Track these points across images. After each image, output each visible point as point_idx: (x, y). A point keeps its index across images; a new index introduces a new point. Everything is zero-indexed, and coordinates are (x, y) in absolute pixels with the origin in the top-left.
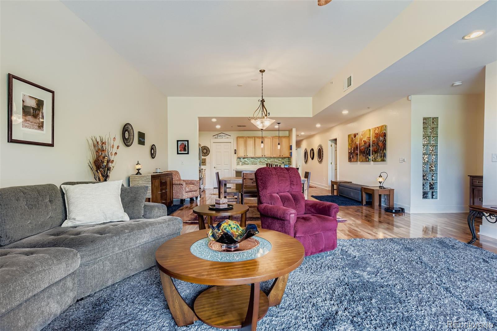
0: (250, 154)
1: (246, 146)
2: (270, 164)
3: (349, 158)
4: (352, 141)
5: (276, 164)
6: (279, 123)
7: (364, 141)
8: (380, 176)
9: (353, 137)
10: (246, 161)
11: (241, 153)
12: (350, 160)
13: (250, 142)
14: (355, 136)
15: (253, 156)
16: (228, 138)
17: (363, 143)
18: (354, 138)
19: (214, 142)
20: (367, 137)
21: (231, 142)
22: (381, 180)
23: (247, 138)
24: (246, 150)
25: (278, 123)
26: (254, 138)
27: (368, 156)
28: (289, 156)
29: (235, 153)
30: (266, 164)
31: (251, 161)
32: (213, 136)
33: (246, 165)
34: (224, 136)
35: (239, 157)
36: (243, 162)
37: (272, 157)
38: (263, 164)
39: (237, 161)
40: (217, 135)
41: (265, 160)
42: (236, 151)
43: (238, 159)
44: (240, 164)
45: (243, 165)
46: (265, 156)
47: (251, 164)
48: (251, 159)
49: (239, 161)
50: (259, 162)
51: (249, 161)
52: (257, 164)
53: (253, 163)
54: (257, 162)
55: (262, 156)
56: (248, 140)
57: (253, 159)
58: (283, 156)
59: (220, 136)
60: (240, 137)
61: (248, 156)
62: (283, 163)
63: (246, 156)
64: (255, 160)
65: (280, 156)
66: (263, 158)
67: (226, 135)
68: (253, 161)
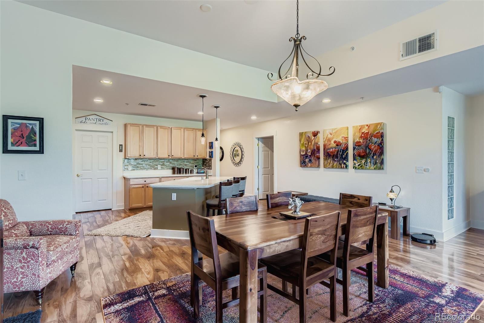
0: (149, 153)
1: (141, 139)
2: (183, 169)
3: (301, 161)
4: (307, 140)
5: (186, 168)
6: (217, 107)
7: (335, 142)
8: (392, 191)
9: (311, 135)
10: (140, 164)
11: (133, 151)
12: (303, 164)
13: (149, 134)
14: (315, 134)
15: (153, 156)
16: (106, 124)
17: (333, 145)
18: (313, 138)
19: (77, 130)
20: (343, 137)
21: (112, 132)
22: (392, 195)
23: (144, 127)
24: (141, 147)
25: (215, 107)
26: (155, 127)
27: (344, 161)
28: (205, 157)
29: (121, 150)
30: (172, 168)
31: (149, 164)
32: (76, 118)
33: (139, 169)
34: (98, 120)
35: (127, 158)
36: (135, 165)
37: (182, 158)
38: (167, 169)
39: (123, 163)
40: (86, 117)
41: (171, 163)
42: (122, 148)
43: (126, 161)
44: (129, 169)
45: (134, 170)
46: (173, 156)
47: (148, 168)
48: (148, 161)
49: (128, 164)
50: (162, 165)
51: (145, 163)
52: (157, 168)
53: (151, 167)
54: (159, 166)
55: (168, 156)
56: (146, 129)
57: (152, 161)
58: (197, 156)
59: (91, 120)
60: (130, 124)
61: (144, 156)
62: (196, 166)
63: (142, 156)
64: (155, 161)
65: (194, 157)
66: (168, 160)
67: (103, 119)
68: (151, 164)
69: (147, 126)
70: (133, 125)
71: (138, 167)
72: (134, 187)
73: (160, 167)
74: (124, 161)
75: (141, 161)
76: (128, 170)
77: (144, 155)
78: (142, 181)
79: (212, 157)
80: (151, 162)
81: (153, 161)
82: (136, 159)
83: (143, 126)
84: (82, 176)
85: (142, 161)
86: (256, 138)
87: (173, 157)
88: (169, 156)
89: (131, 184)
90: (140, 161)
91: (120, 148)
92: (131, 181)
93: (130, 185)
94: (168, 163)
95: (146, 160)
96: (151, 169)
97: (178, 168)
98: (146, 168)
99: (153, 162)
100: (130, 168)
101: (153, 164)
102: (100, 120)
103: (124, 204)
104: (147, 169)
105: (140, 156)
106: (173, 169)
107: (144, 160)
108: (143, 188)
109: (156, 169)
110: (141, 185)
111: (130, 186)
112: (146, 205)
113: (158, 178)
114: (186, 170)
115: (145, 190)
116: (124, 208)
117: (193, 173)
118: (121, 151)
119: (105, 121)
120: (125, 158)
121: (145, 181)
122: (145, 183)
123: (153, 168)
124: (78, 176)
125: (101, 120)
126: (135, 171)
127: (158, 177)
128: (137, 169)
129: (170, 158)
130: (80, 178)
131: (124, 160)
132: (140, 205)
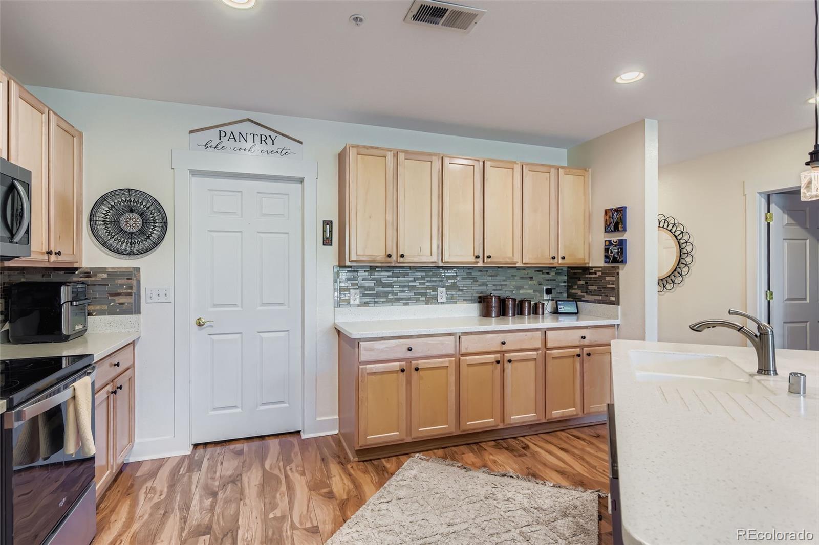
1: (392, 199)
2: (514, 300)
10: (384, 285)
11: (367, 242)
15: (427, 257)
16: (283, 152)
19: (194, 173)
21: (301, 181)
23: (401, 157)
26: (435, 160)
28: (586, 261)
29: (327, 238)
30: (480, 297)
31: (411, 284)
32: (191, 132)
33: (383, 302)
34: (258, 139)
35: (348, 264)
36: (370, 289)
37: (517, 265)
38: (464, 300)
39: (335, 281)
40: (221, 129)
41: (475, 280)
42: (331, 231)
43: (344, 274)
44: (352, 302)
45: (366, 304)
46: (489, 257)
47: (409, 299)
48: (408, 274)
49: (348, 285)
50: (448, 288)
51: (401, 282)
52: (436, 298)
53: (419, 294)
54: (439, 290)
55: (472, 259)
56: (408, 167)
57: (419, 275)
58: (563, 258)
59: (237, 139)
60: (357, 146)
61: (401, 259)
62: (549, 292)
63: (394, 257)
64: (427, 276)
65: (551, 261)
66: (468, 271)
67: (273, 135)
68: (417, 284)
69: (409, 154)
70: (365, 151)
71: (378, 295)
72: (374, 370)
73: (444, 296)
74: (338, 276)
75: (388, 276)
76: (349, 303)
77: (402, 256)
78: (397, 349)
79: (623, 262)
80: (418, 279)
81: (424, 274)
82: (372, 269)
83: (396, 156)
84: (212, 326)
85: (390, 274)
86: (760, 193)
87: (489, 260)
88: (477, 257)
89: (362, 359)
90: (384, 276)
91: (324, 231)
92: (361, 348)
93: (361, 363)
94: (469, 282)
95: (401, 271)
96: (418, 300)
97: (499, 297)
98: (402, 299)
99: (423, 278)
100: (355, 297)
101: (424, 284)
102: (264, 138)
103: (337, 417)
104: (406, 301)
105: (389, 259)
106: (483, 300)
107: (396, 271)
108: (401, 374)
109: (433, 300)
110: (397, 364)
111: (361, 367)
112: (413, 436)
113: (452, 338)
114: (521, 303)
115: (409, 382)
116: (336, 432)
117: (543, 314)
118: (327, 242)
119: (281, 142)
120: (342, 266)
121: (410, 349)
122: (409, 355)
123: (424, 298)
124: (200, 325)
125: (269, 141)
126: (371, 309)
127: (450, 334)
128: (375, 302)
129: (480, 264)
130: (205, 331)
131: (338, 273)
132: (393, 435)
